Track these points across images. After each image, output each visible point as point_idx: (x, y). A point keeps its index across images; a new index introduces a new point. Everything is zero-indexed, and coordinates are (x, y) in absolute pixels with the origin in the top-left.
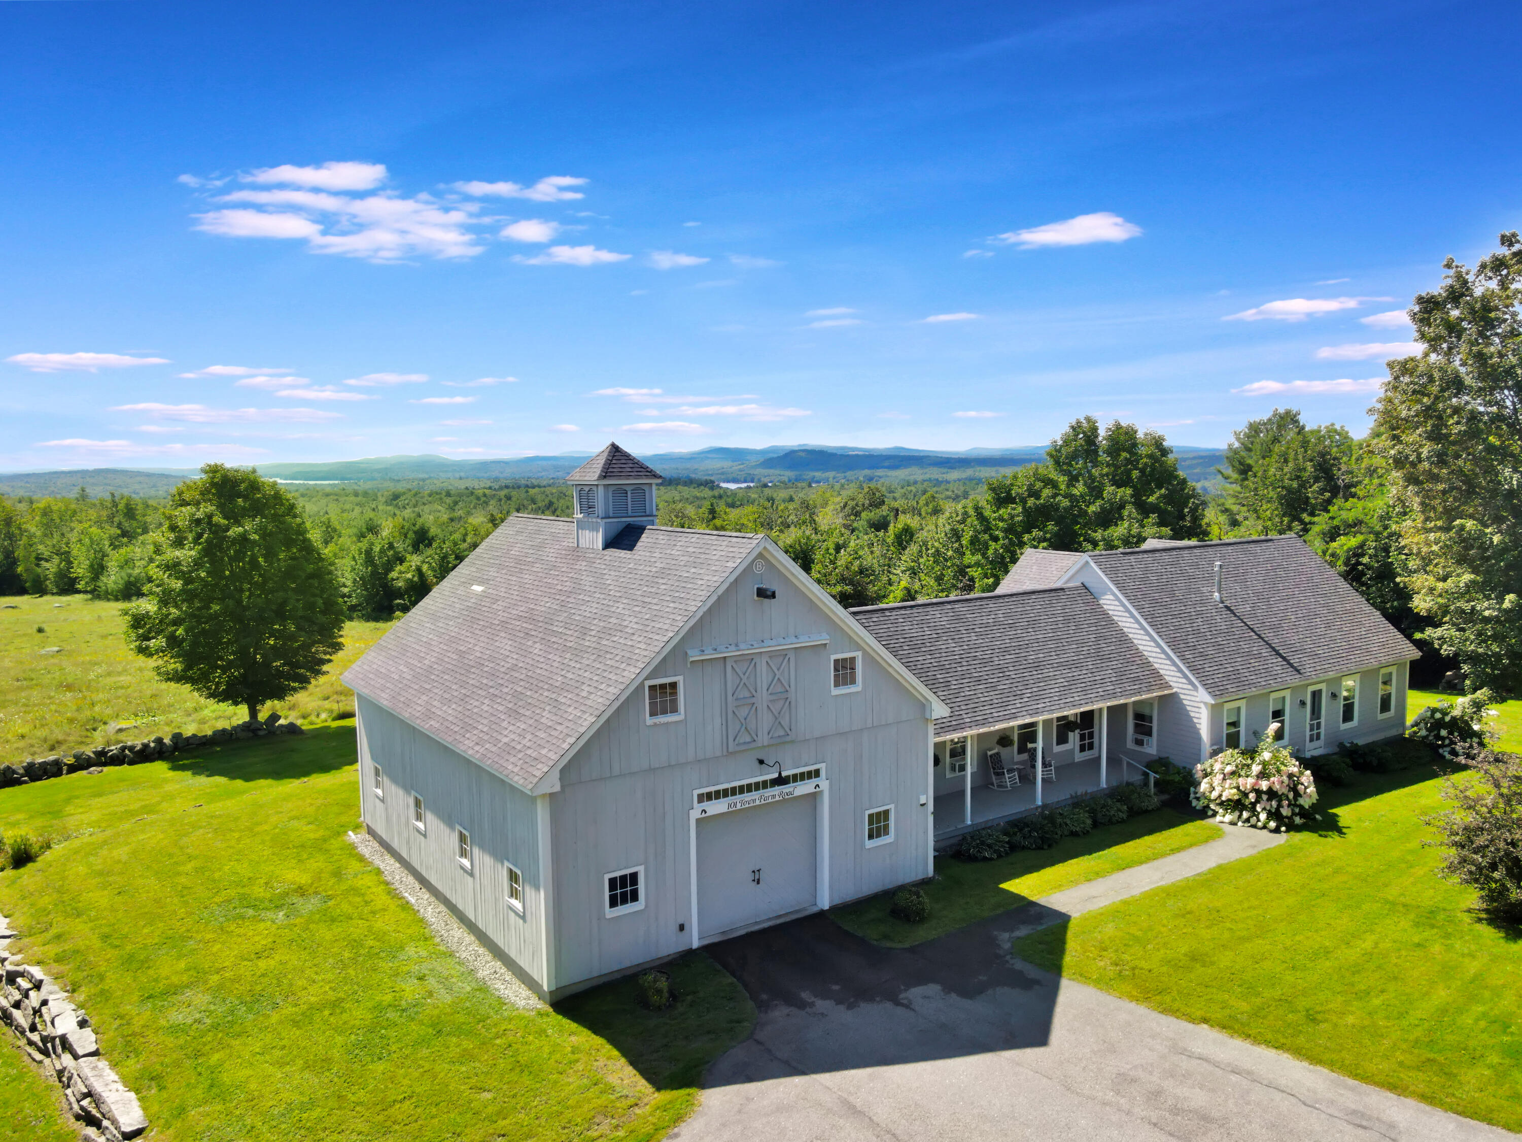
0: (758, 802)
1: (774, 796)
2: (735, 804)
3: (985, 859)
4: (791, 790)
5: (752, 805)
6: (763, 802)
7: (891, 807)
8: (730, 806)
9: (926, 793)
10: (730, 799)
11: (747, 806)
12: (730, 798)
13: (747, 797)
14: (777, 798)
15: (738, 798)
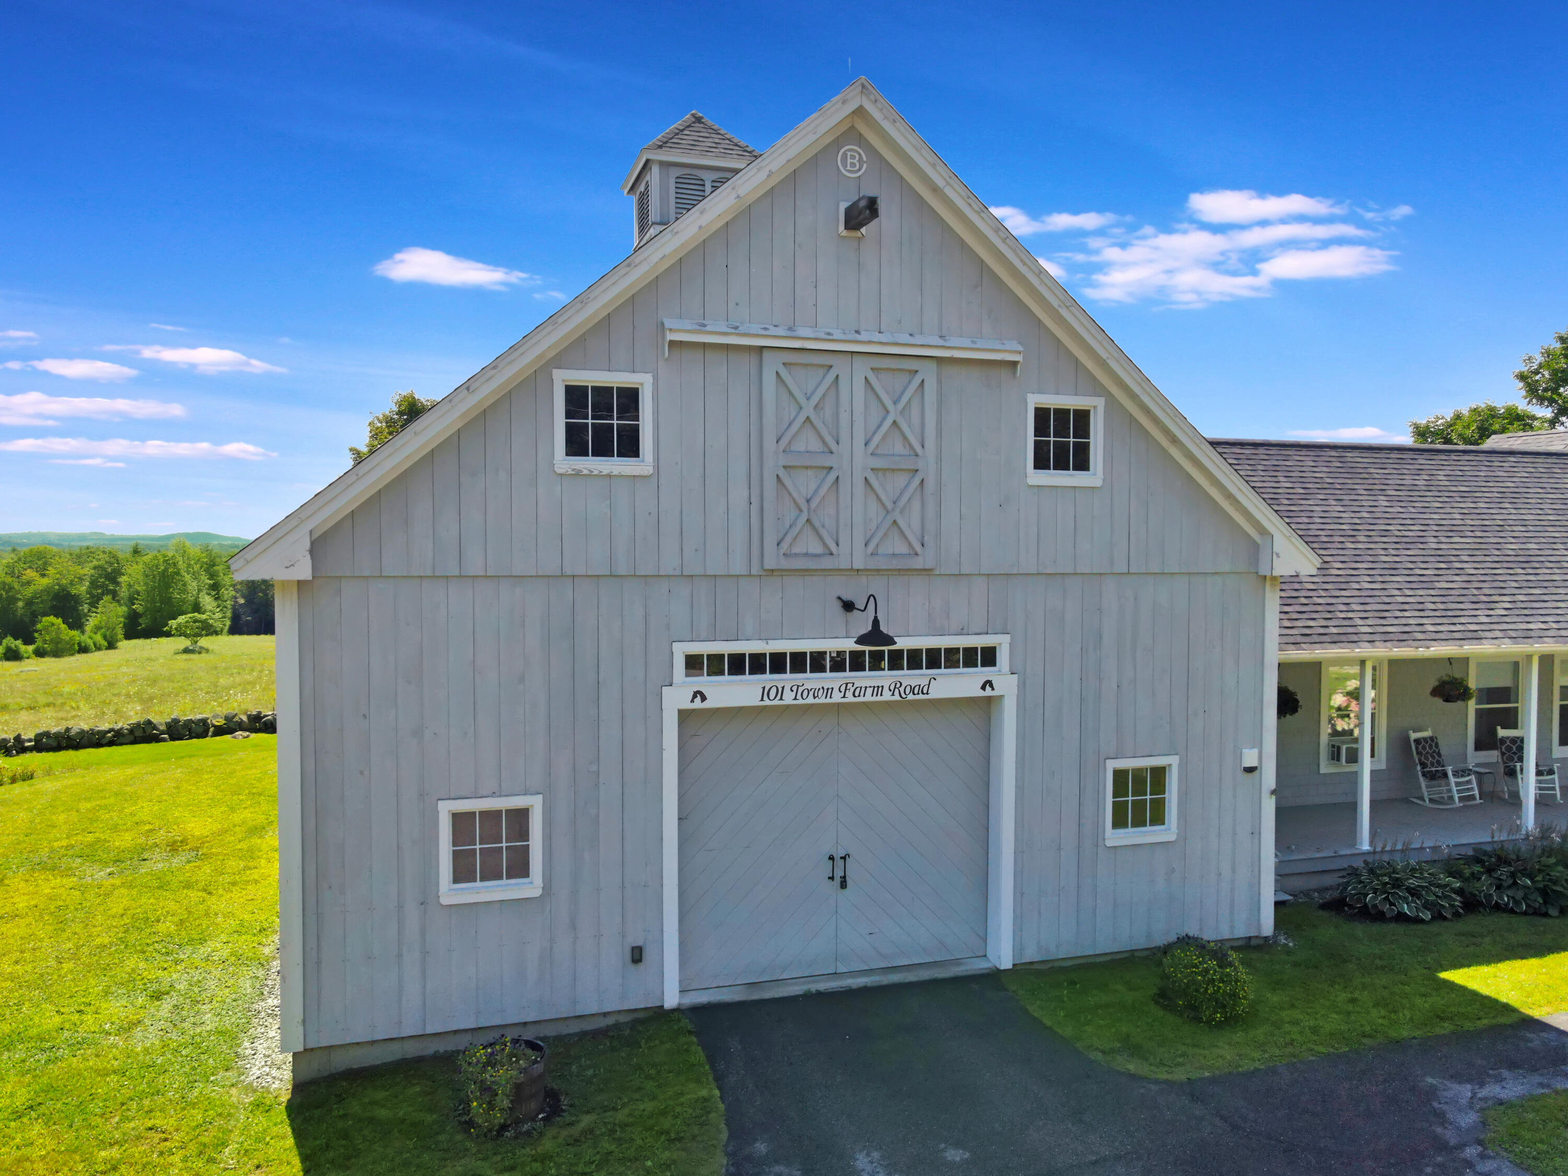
0: (837, 698)
1: (878, 690)
2: (780, 693)
3: (1401, 918)
4: (924, 682)
5: (822, 700)
6: (850, 698)
7: (1172, 761)
8: (765, 693)
9: (1259, 744)
10: (768, 679)
11: (810, 700)
12: (768, 676)
13: (810, 680)
14: (887, 696)
15: (788, 679)
